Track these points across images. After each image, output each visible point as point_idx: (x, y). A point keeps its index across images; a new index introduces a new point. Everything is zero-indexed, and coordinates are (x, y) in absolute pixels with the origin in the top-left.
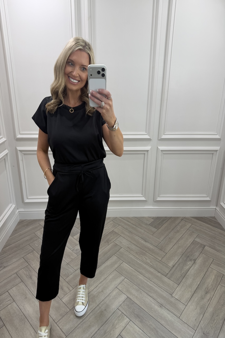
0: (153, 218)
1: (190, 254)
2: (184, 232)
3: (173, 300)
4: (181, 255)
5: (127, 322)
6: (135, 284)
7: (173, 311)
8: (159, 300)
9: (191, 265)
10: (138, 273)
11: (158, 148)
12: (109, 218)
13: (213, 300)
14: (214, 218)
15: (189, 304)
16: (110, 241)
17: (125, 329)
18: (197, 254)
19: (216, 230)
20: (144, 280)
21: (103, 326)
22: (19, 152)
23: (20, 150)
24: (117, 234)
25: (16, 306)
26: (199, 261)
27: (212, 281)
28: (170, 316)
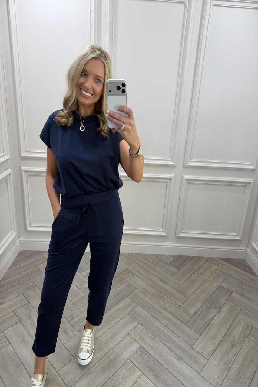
0: (174, 257)
1: (214, 301)
2: (209, 275)
3: (193, 352)
4: (205, 302)
5: (139, 375)
6: (150, 331)
7: (193, 365)
8: (177, 352)
9: (216, 314)
10: (154, 319)
11: (183, 177)
12: (124, 254)
13: (239, 355)
14: (244, 260)
15: (212, 358)
16: (124, 280)
17: (136, 383)
18: (223, 301)
19: (246, 275)
20: (160, 327)
21: (111, 378)
22: (23, 172)
23: (24, 171)
24: (131, 273)
25: (11, 349)
26: (225, 309)
27: (239, 333)
28: (189, 371)
